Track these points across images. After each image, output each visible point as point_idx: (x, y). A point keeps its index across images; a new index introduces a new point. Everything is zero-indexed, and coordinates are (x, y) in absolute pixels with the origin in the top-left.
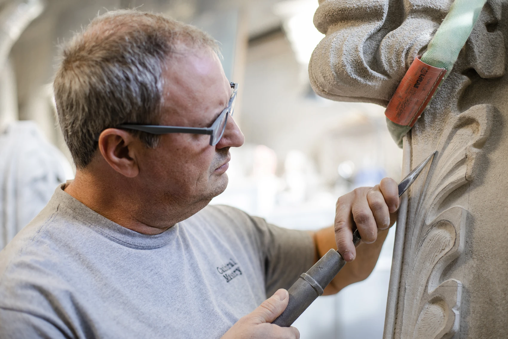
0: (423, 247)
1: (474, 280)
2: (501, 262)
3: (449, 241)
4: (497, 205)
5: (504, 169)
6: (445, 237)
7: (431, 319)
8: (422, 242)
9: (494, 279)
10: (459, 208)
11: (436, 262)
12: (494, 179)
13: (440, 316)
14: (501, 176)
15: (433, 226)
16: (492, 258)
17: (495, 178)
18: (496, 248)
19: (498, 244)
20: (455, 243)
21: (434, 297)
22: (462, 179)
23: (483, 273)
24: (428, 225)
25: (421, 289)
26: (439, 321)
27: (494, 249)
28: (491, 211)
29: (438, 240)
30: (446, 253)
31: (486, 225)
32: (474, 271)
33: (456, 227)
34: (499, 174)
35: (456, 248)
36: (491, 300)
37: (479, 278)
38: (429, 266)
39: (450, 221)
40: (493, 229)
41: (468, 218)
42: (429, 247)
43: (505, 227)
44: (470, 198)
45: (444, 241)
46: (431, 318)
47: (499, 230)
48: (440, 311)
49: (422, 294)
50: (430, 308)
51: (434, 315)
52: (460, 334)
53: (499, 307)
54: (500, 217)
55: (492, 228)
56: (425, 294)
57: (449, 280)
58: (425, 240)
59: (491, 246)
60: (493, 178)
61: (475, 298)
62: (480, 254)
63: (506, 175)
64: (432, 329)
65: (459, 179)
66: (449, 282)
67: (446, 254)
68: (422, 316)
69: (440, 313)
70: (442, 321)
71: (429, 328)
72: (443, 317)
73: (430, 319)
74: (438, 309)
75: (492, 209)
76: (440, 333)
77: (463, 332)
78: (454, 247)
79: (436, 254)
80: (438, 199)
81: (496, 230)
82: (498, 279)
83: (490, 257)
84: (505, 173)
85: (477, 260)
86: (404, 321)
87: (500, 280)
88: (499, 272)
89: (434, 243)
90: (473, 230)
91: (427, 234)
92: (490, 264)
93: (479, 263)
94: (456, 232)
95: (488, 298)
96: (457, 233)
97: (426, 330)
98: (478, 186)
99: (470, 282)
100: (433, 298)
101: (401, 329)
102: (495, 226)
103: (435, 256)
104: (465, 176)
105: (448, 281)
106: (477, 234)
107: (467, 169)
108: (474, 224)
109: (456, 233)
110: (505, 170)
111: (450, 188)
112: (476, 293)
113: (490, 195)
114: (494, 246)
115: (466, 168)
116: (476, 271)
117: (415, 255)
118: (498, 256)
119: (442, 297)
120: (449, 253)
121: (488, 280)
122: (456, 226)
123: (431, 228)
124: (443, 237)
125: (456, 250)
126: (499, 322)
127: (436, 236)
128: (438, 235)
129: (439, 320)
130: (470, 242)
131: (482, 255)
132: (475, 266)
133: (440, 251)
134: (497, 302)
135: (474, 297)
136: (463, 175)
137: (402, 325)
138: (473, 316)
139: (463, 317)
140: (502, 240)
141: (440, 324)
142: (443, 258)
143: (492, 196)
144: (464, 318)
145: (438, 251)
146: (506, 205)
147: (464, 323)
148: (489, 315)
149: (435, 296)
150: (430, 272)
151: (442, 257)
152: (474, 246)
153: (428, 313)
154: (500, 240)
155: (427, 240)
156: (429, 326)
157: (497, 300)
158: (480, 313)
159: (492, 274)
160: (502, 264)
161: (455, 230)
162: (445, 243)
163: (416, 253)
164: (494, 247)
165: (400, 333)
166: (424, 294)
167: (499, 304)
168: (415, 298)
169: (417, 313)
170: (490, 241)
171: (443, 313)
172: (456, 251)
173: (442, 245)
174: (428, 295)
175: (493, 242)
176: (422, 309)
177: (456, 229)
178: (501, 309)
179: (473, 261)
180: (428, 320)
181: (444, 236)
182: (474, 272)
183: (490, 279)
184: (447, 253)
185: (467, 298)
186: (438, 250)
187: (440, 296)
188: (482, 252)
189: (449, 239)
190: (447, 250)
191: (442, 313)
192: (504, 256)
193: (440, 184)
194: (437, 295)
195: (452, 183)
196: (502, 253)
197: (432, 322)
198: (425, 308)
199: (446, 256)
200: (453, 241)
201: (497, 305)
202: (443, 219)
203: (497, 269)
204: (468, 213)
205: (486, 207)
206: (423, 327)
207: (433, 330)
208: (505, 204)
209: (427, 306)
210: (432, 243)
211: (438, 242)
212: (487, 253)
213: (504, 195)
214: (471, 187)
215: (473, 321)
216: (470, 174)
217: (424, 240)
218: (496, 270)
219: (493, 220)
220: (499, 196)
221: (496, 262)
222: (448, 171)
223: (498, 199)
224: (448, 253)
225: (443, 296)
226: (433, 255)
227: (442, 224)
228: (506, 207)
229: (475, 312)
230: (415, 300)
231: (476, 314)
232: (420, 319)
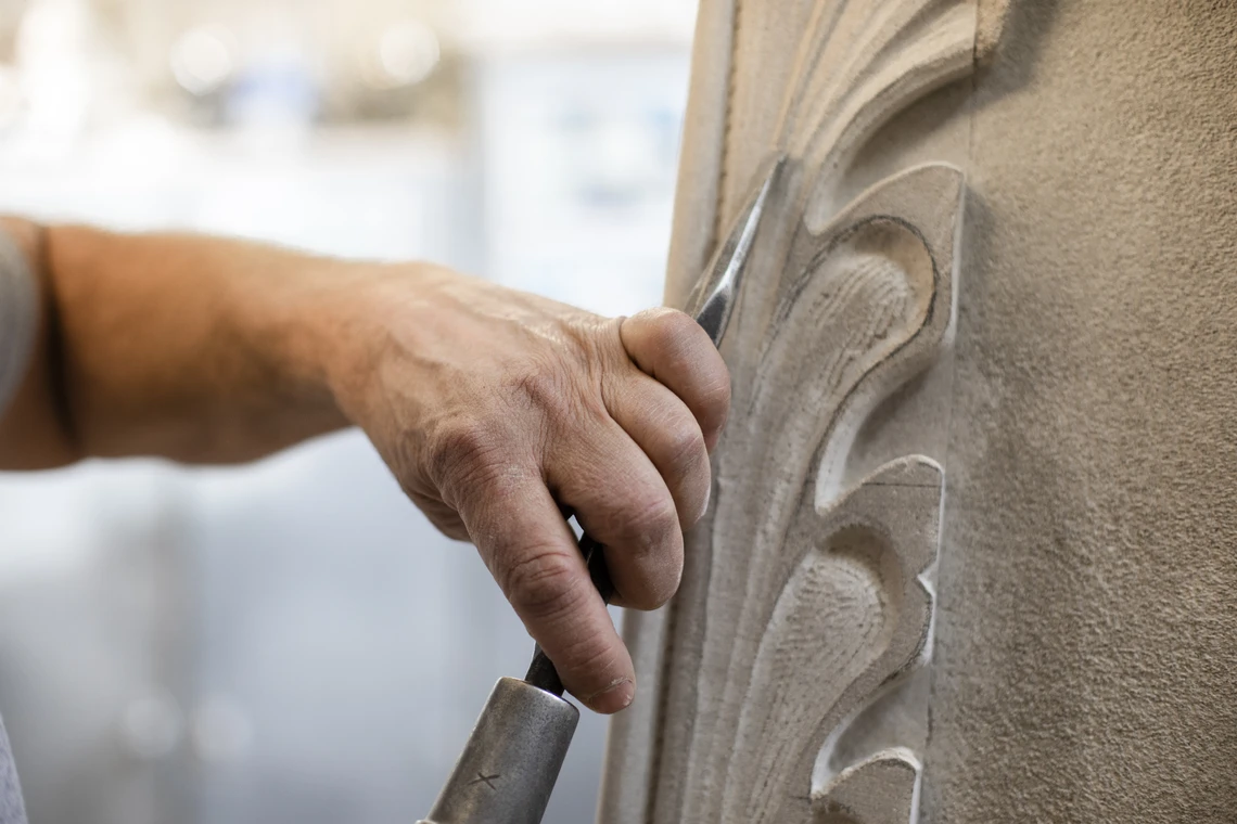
0: (791, 322)
1: (993, 463)
2: (1102, 395)
3: (905, 303)
4: (1085, 172)
5: (1116, 31)
6: (887, 287)
7: (828, 615)
8: (790, 302)
9: (1071, 459)
10: (948, 171)
11: (848, 384)
12: (1076, 70)
13: (867, 605)
14: (1102, 58)
15: (838, 238)
16: (1066, 378)
17: (1077, 64)
18: (1082, 339)
19: (1091, 322)
20: (931, 310)
21: (843, 528)
22: (960, 56)
23: (1028, 435)
24: (817, 234)
25: (783, 492)
26: (861, 626)
27: (1074, 343)
28: (1062, 193)
29: (859, 296)
30: (891, 351)
31: (1042, 244)
32: (993, 424)
33: (935, 248)
34: (1096, 51)
35: (937, 334)
36: (1059, 542)
37: (1011, 455)
38: (818, 399)
39: (914, 221)
40: (1070, 263)
41: (969, 214)
42: (821, 324)
43: (1120, 257)
44: (978, 136)
45: (885, 302)
46: (827, 610)
47: (1096, 267)
48: (867, 583)
49: (788, 512)
50: (823, 572)
51: (843, 600)
52: (934, 675)
53: (1091, 570)
54: (1098, 219)
55: (1065, 260)
56: (803, 516)
57: (903, 460)
58: (804, 295)
59: (1063, 330)
60: (1072, 63)
61: (994, 533)
62: (1018, 360)
63: (1123, 55)
64: (831, 653)
65: (948, 55)
66: (906, 470)
67: (892, 355)
68: (788, 599)
69: (866, 590)
70: (872, 625)
71: (819, 650)
72: (878, 610)
73: (823, 614)
74: (858, 573)
75: (1066, 186)
76: (868, 670)
77: (947, 666)
78: (927, 328)
79: (849, 353)
80: (857, 131)
81: (1082, 269)
82: (1091, 458)
83: (1059, 374)
84: (1120, 48)
85: (1006, 383)
86: (710, 622)
87: (1097, 466)
88: (1091, 432)
89: (842, 308)
90: (991, 263)
91: (812, 270)
92: (1058, 400)
93: (1013, 392)
94: (938, 268)
95: (1047, 534)
96: (942, 272)
97: (809, 660)
98: (1009, 89)
99: (977, 466)
100: (837, 528)
101: (699, 654)
102: (1077, 251)
103: (844, 361)
104: (971, 46)
105: (903, 466)
106: (1005, 280)
107: (980, 20)
108: (995, 240)
109: (935, 270)
110: (1118, 35)
111: (908, 90)
112: (1000, 511)
113: (1058, 129)
114: (1073, 329)
115: (974, 15)
116: (1001, 427)
117: (761, 356)
118: (1090, 371)
119: (877, 527)
120: (908, 353)
121: (1051, 463)
122: (937, 244)
123: (831, 248)
124: (881, 287)
125: (934, 340)
126: (1090, 625)
127: (852, 281)
128: (858, 275)
129: (860, 621)
130: (974, 311)
131: (1026, 365)
132: (994, 404)
133: (867, 341)
134: (1084, 551)
135: (993, 527)
136: (966, 42)
137: (701, 637)
138: (988, 603)
139: (946, 605)
140: (1106, 309)
141: (865, 636)
142: (878, 371)
143: (1067, 134)
144: (949, 609)
145: (856, 342)
146: (1122, 173)
147: (950, 627)
148: (1053, 599)
149: (845, 523)
150: (823, 425)
151: (878, 365)
152: (994, 326)
153: (816, 589)
154: (1096, 309)
155: (810, 296)
156: (821, 643)
157: (1083, 542)
158: (1014, 590)
159: (1064, 440)
160: (1104, 403)
161: (933, 260)
162: (889, 312)
163: (765, 346)
164: (1073, 333)
165: (697, 669)
166: (797, 512)
167: (1092, 557)
168: (760, 527)
169: (766, 588)
170: (1057, 309)
171: (877, 593)
172: (936, 345)
173: (877, 317)
174: (816, 517)
175: (1071, 314)
176: (790, 573)
177: (936, 257)
178: (1100, 577)
179: (987, 387)
180: (817, 618)
181: (885, 283)
182: (992, 430)
183: (1056, 458)
184: (898, 350)
185: (963, 530)
186: (860, 336)
187: (867, 523)
188: (1025, 350)
189: (903, 294)
190: (896, 339)
191: (872, 591)
192: (1114, 372)
193: (869, 71)
194: (856, 519)
195: (917, 72)
196: (1106, 361)
197: (831, 627)
198: (803, 569)
199: (892, 362)
200: (925, 303)
201: (1086, 562)
202: (879, 212)
203: (1086, 419)
204: (970, 196)
205: (1042, 176)
206: (792, 645)
207: (835, 658)
208: (1118, 167)
209: (809, 562)
210: (831, 310)
211: (860, 304)
212: (1044, 358)
213: (1117, 132)
214: (983, 92)
215: (986, 622)
216: (995, 41)
217: (798, 293)
218: (1081, 423)
219: (1071, 228)
220: (1094, 135)
221: (1080, 394)
222: (904, 21)
223: (1091, 147)
224: (901, 352)
225: (881, 524)
226: (837, 355)
227: (876, 233)
228: (1124, 181)
229: (998, 586)
230: (760, 538)
231: (999, 595)
232: (778, 613)
